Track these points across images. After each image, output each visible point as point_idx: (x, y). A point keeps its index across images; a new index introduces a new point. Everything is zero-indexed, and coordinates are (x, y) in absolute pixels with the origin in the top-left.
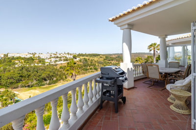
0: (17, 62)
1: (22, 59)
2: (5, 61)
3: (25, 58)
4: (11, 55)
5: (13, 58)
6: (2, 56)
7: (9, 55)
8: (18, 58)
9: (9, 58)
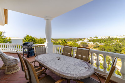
0: (114, 41)
1: (118, 39)
2: (108, 40)
3: (120, 39)
4: (111, 37)
5: (112, 39)
6: (107, 38)
7: (110, 37)
8: (116, 39)
9: (110, 39)
